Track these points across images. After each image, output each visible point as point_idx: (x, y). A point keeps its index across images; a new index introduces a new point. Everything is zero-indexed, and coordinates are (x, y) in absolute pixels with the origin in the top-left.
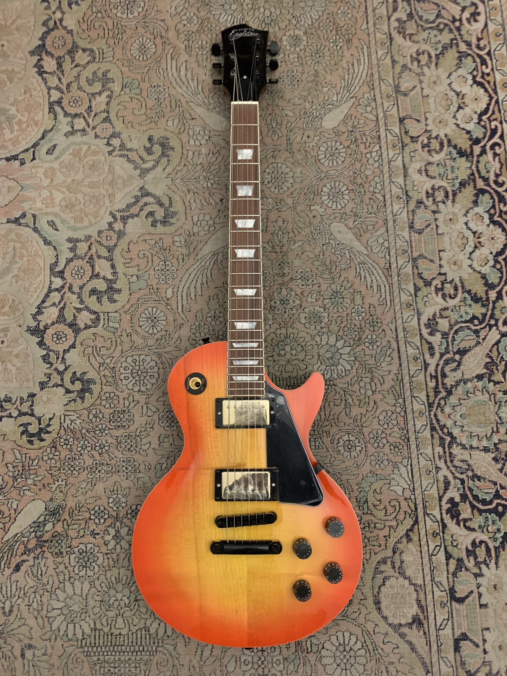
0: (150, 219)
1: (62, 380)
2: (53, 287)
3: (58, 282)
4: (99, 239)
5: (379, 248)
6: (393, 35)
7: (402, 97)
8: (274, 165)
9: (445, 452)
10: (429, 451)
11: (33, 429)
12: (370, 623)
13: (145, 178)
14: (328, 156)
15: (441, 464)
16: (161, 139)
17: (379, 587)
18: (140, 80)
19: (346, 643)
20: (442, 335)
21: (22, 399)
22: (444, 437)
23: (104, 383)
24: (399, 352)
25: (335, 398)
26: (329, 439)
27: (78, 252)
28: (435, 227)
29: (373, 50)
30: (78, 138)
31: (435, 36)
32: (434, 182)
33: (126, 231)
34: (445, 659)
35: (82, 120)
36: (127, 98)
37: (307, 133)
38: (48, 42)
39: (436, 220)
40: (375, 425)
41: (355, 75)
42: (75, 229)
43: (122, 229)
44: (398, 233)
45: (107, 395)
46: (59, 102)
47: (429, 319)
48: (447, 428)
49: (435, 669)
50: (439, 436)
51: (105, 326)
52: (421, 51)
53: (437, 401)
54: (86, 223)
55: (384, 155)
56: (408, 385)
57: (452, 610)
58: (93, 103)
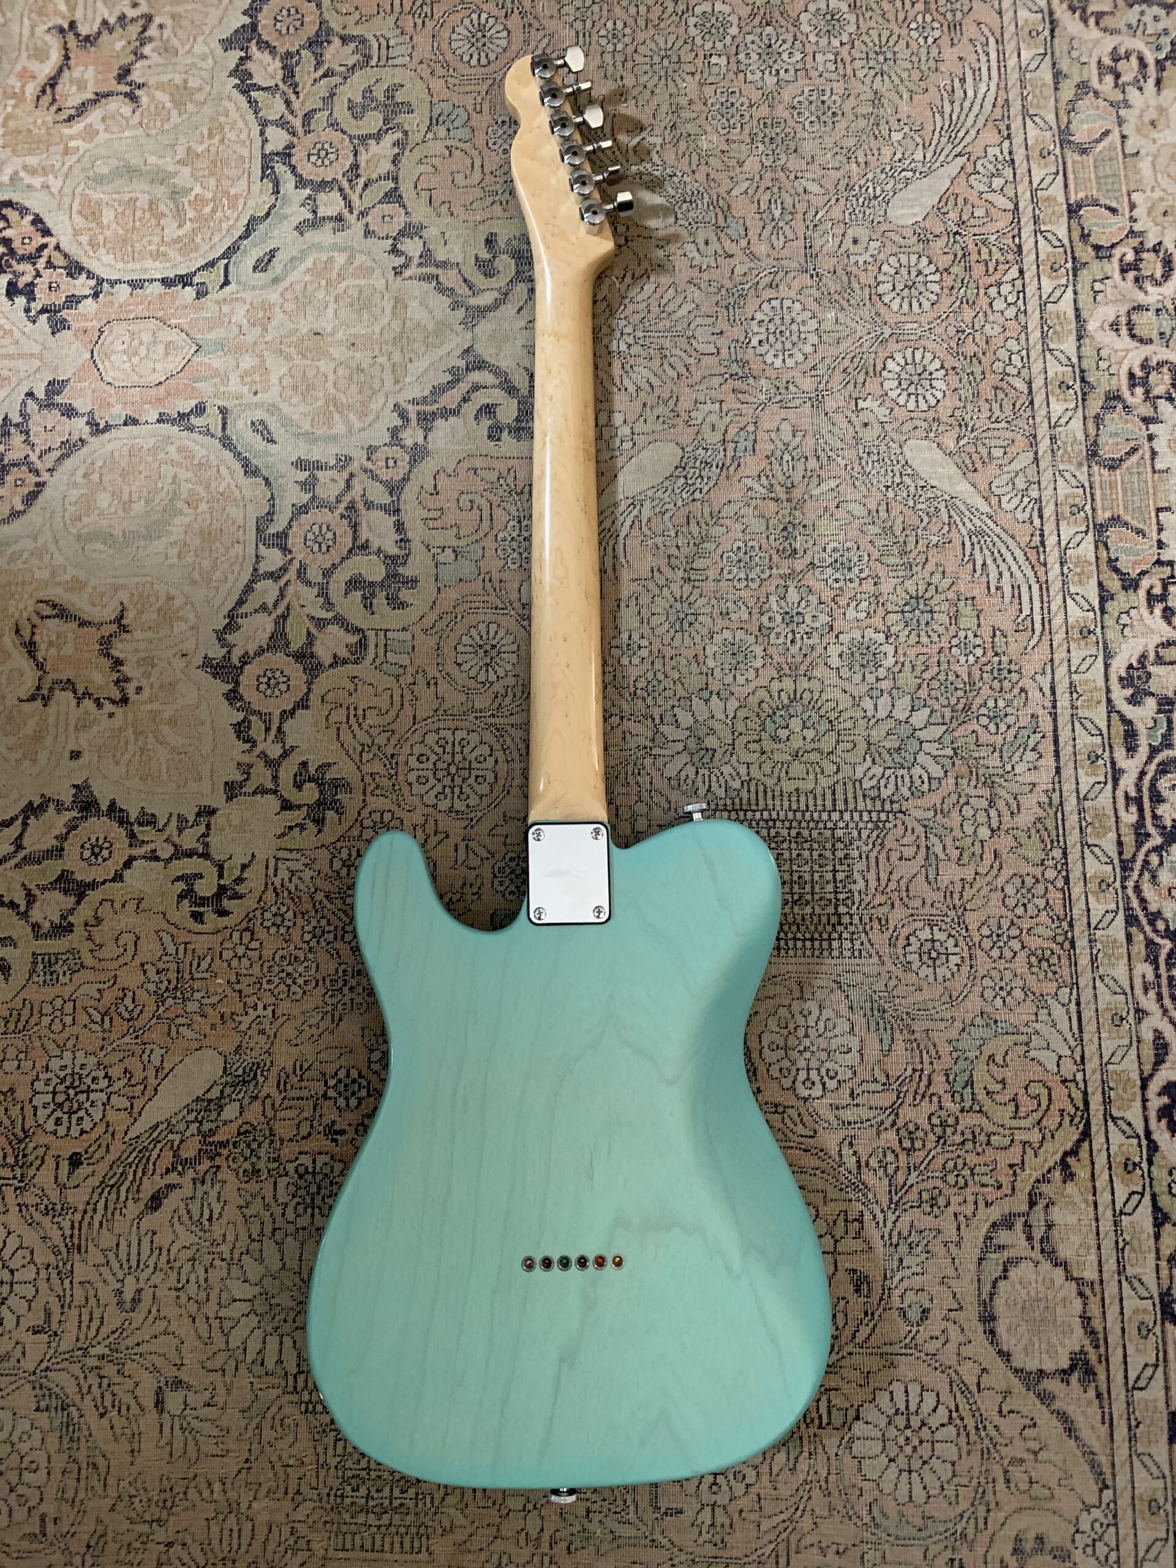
0: (486, 423)
1: (275, 778)
2: (263, 568)
3: (273, 558)
4: (369, 465)
5: (1016, 501)
6: (1058, 15)
7: (1077, 157)
8: (774, 303)
9: (1158, 976)
10: (1120, 971)
11: (205, 888)
12: (969, 1364)
13: (476, 330)
14: (900, 286)
15: (1149, 1002)
16: (515, 243)
17: (994, 1285)
18: (470, 108)
19: (913, 1408)
20: (1159, 704)
21: (181, 819)
22: (1158, 940)
23: (369, 789)
24: (1056, 742)
25: (905, 841)
26: (887, 935)
27: (320, 492)
28: (1147, 456)
29: (1010, 47)
30: (324, 236)
31: (1156, 19)
32: (1146, 350)
33: (430, 446)
34: (1146, 1459)
35: (336, 195)
36: (439, 147)
37: (850, 233)
38: (264, 20)
39: (1151, 438)
40: (995, 908)
41: (967, 104)
42: (311, 438)
43: (420, 440)
44: (1061, 467)
45: (376, 817)
46: (286, 154)
47: (1131, 666)
48: (1166, 921)
49: (1122, 1480)
50: (1146, 938)
51: (378, 662)
52: (1122, 51)
53: (1141, 857)
54: (340, 428)
55: (1031, 290)
56: (1076, 817)
57: (1165, 1343)
58: (363, 158)
